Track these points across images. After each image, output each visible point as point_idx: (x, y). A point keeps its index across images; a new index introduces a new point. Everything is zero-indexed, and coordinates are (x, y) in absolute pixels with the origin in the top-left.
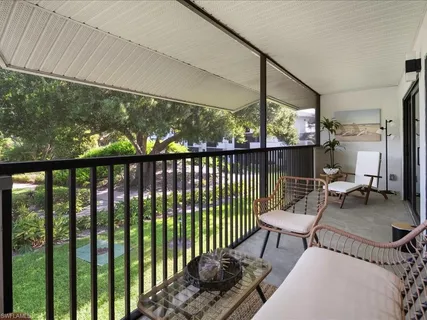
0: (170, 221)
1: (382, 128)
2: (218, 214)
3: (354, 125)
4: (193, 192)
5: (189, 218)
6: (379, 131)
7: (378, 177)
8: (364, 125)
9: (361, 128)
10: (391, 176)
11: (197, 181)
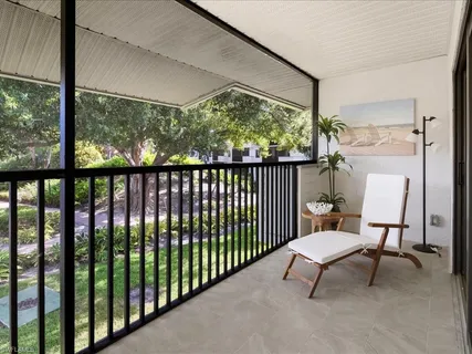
0: (150, 257)
1: (416, 132)
2: (214, 248)
3: (370, 128)
4: (191, 217)
5: (175, 254)
6: (411, 137)
7: (402, 226)
8: (387, 127)
9: (382, 133)
10: (433, 217)
11: (205, 202)
